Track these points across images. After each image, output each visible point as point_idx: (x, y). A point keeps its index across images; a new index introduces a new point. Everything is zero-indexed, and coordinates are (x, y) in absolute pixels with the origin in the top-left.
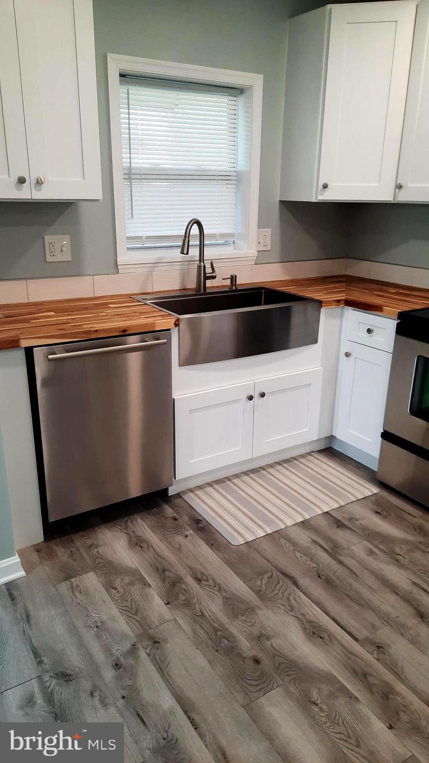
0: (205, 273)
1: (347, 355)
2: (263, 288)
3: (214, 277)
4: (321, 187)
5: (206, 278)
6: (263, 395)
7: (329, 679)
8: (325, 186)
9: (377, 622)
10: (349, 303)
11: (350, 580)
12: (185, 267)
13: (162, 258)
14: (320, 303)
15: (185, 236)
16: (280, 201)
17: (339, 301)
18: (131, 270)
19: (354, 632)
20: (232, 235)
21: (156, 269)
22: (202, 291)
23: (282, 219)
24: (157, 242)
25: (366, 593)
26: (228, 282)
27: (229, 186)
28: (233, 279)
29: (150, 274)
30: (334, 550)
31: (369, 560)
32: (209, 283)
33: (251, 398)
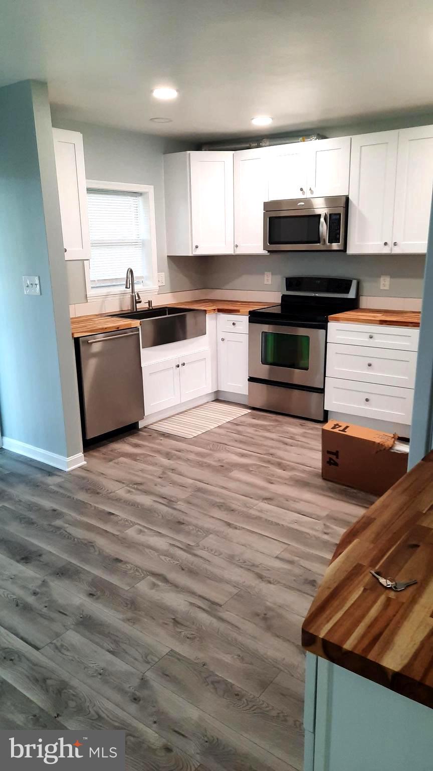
0: (136, 300)
1: (223, 340)
2: (166, 308)
3: (140, 302)
4: (194, 247)
5: (137, 302)
6: (184, 364)
7: (255, 465)
8: (197, 247)
9: (268, 449)
10: (220, 311)
11: (252, 440)
12: (122, 297)
13: (108, 292)
14: (205, 311)
15: (127, 278)
16: (168, 256)
17: (214, 310)
18: (95, 300)
19: (260, 453)
20: (142, 277)
21: (108, 299)
22: (135, 310)
23: (170, 267)
24: (110, 283)
25: (260, 442)
26: (147, 305)
27: (137, 248)
28: (150, 303)
29: (103, 302)
30: (239, 433)
31: (257, 433)
32: (139, 306)
33: (178, 366)
